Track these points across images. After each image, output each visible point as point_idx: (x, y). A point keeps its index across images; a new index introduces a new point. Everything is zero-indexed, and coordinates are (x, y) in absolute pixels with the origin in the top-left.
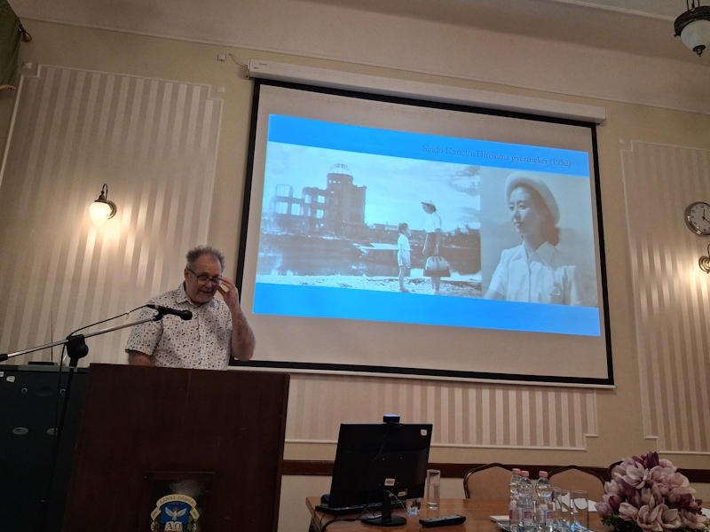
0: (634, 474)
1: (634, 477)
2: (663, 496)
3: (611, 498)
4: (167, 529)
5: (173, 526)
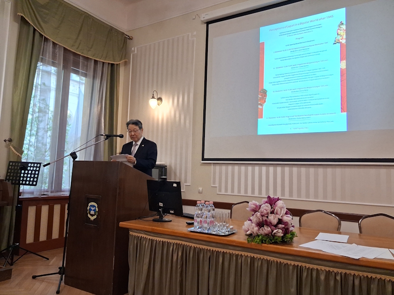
4: (91, 213)
5: (92, 212)
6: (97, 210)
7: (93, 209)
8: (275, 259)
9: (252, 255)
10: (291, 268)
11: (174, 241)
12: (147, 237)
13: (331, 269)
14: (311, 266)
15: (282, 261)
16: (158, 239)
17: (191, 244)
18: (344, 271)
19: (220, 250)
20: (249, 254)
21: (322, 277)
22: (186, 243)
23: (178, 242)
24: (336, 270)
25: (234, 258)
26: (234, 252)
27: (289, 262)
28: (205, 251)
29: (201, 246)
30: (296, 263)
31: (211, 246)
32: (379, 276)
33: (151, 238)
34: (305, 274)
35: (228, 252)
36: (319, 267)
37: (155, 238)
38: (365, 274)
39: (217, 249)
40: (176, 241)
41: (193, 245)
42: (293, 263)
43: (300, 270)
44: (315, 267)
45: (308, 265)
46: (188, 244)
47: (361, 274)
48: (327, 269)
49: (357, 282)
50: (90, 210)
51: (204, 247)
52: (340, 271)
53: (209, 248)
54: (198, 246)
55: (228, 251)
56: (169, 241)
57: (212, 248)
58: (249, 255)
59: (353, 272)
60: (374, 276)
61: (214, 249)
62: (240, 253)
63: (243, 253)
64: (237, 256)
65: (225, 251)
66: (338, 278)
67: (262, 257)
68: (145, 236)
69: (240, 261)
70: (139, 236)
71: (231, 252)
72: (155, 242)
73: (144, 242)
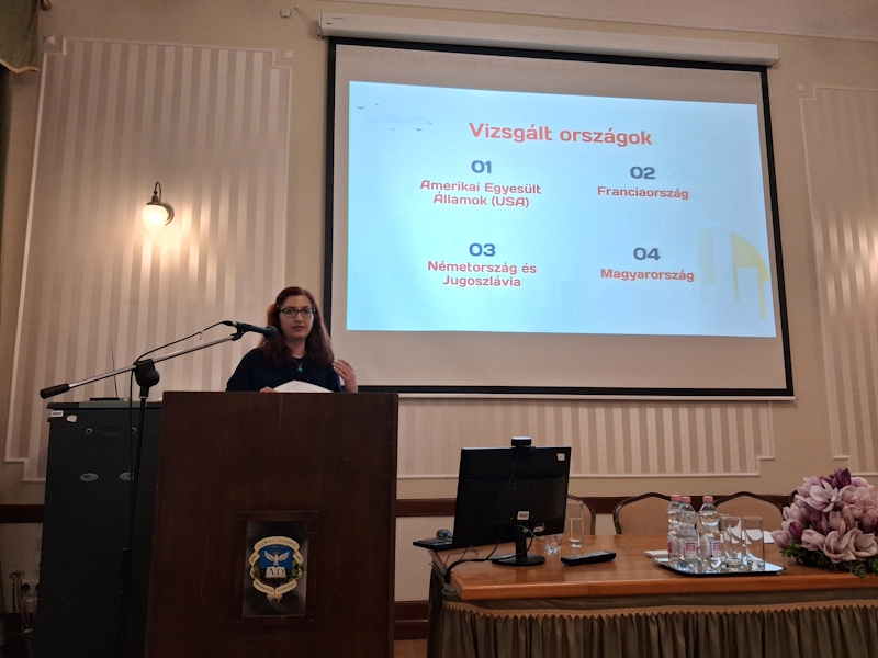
0: (821, 495)
1: (819, 499)
2: (856, 519)
3: (792, 525)
4: (269, 574)
5: (276, 572)
6: (299, 558)
7: (276, 559)
9: (862, 603)
11: (655, 610)
12: (565, 613)
16: (604, 613)
17: (707, 609)
19: (786, 607)
20: (854, 603)
22: (692, 609)
23: (670, 609)
25: (824, 619)
26: (821, 605)
28: (749, 617)
29: (736, 609)
31: (763, 603)
33: (581, 614)
35: (807, 608)
37: (596, 614)
39: (778, 607)
40: (664, 610)
41: (714, 610)
46: (699, 609)
50: (263, 565)
51: (744, 609)
53: (757, 609)
54: (728, 610)
55: (806, 606)
56: (642, 611)
57: (765, 608)
58: (855, 606)
61: (772, 608)
62: (834, 604)
63: (841, 604)
64: (828, 612)
65: (799, 606)
68: (558, 613)
70: (534, 616)
71: (814, 608)
72: (596, 624)
73: (559, 633)
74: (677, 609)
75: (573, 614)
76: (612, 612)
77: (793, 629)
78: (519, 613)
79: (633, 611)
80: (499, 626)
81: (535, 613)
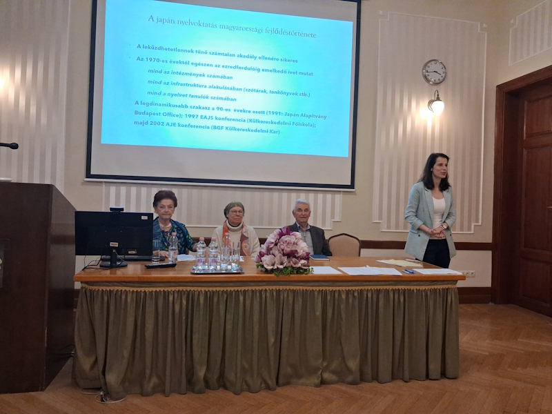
8: (301, 288)
9: (278, 288)
10: (316, 293)
12: (128, 289)
13: (350, 288)
14: (334, 288)
15: (308, 288)
18: (360, 288)
19: (239, 289)
20: (274, 288)
21: (344, 296)
24: (354, 288)
25: (258, 294)
26: (257, 288)
27: (314, 288)
28: (220, 293)
29: (214, 289)
30: (321, 288)
31: (228, 286)
32: (385, 287)
33: (135, 289)
34: (329, 297)
36: (340, 288)
37: (143, 289)
38: (375, 288)
39: (236, 289)
40: (177, 289)
42: (318, 288)
43: (324, 294)
44: (337, 288)
45: (331, 288)
47: (373, 288)
48: (347, 288)
49: (370, 295)
51: (218, 289)
52: (357, 288)
53: (225, 289)
54: (211, 289)
55: (250, 288)
56: (166, 289)
57: (229, 289)
59: (366, 288)
60: (381, 287)
61: (232, 289)
62: (264, 288)
63: (267, 288)
64: (260, 292)
65: (246, 288)
66: (356, 294)
67: (288, 288)
69: (264, 296)
70: (112, 289)
71: (254, 289)
72: (142, 294)
73: (123, 297)
74: (184, 289)
75: (131, 289)
76: (151, 289)
77: (241, 298)
78: (104, 288)
79: (162, 289)
80: (95, 294)
81: (112, 288)
